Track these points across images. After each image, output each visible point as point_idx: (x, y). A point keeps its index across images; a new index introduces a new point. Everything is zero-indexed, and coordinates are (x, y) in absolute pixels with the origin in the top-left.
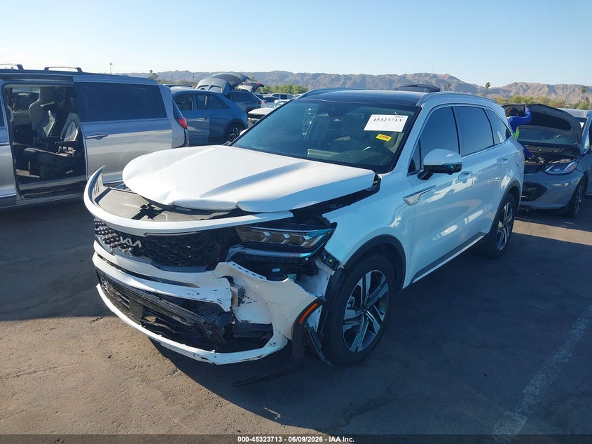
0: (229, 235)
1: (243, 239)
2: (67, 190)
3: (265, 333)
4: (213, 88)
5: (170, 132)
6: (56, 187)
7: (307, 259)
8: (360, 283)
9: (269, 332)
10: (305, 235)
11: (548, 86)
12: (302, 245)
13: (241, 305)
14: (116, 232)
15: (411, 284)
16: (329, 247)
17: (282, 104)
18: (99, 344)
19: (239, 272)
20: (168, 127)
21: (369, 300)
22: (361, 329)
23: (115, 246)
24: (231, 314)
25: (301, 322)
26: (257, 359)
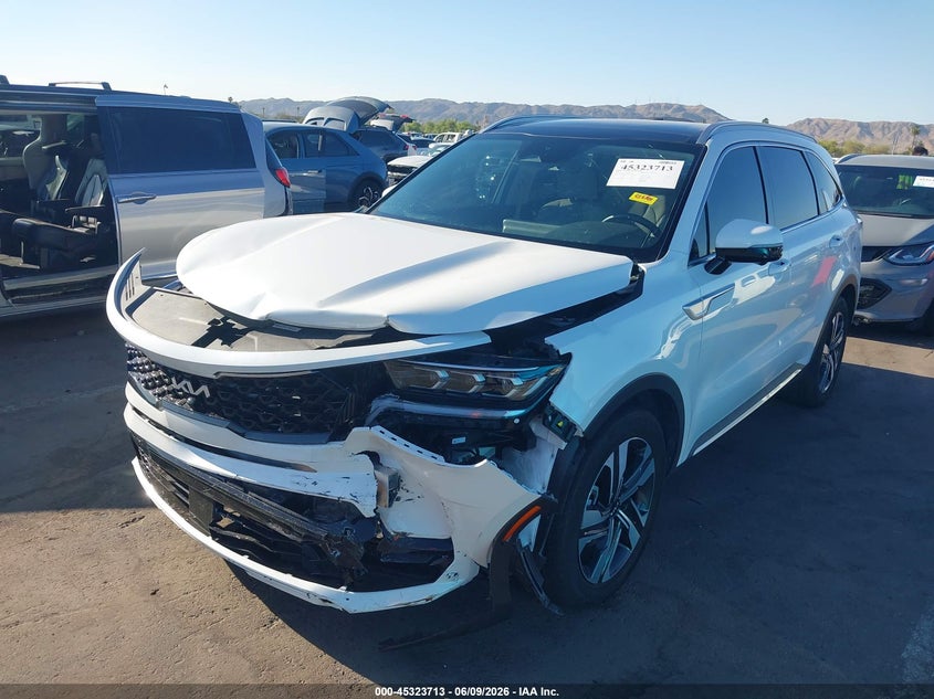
0: (373, 378)
1: (399, 383)
2: (87, 290)
3: (438, 555)
4: (330, 123)
5: (261, 192)
6: (66, 285)
7: (517, 421)
8: (610, 463)
9: (445, 553)
10: (515, 376)
11: (860, 124)
12: (508, 395)
13: (395, 503)
14: (165, 369)
15: (691, 459)
16: (558, 400)
17: (442, 149)
18: (137, 568)
19: (389, 445)
20: (258, 184)
21: (624, 490)
22: (609, 543)
23: (163, 394)
24: (376, 522)
25: (507, 539)
26: (424, 602)
